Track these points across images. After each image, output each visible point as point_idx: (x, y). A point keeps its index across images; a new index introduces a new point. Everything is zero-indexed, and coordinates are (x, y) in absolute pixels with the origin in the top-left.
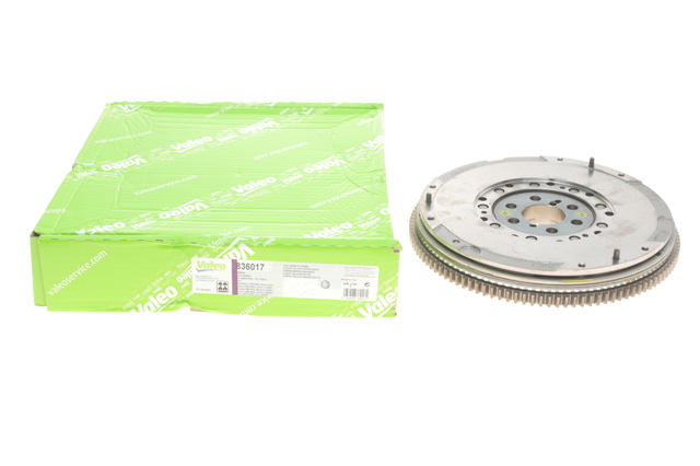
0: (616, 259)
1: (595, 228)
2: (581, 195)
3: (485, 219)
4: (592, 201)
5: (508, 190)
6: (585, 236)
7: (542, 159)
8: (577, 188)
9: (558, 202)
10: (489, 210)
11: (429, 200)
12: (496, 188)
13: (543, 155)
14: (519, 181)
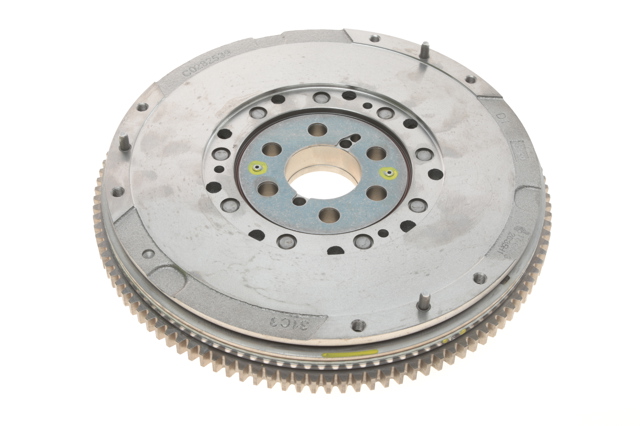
0: (423, 307)
1: (404, 214)
2: (396, 124)
3: (214, 187)
4: (413, 139)
5: (274, 110)
6: (383, 233)
7: (346, 36)
8: (391, 106)
9: (356, 138)
10: (228, 164)
11: (125, 146)
12: (252, 106)
13: (347, 26)
14: (299, 89)
